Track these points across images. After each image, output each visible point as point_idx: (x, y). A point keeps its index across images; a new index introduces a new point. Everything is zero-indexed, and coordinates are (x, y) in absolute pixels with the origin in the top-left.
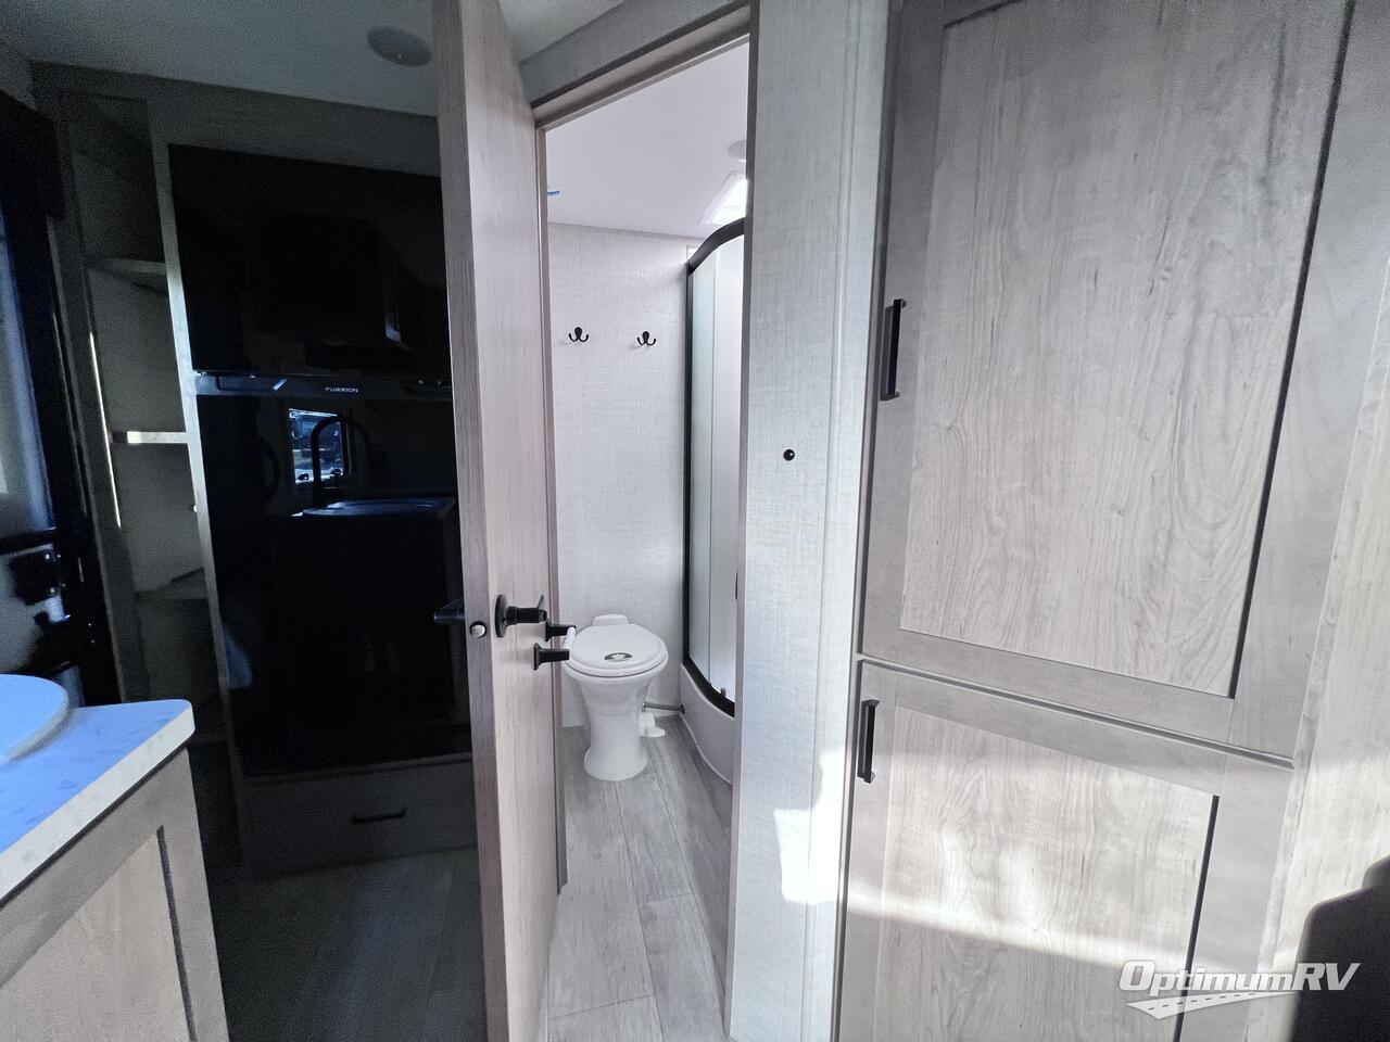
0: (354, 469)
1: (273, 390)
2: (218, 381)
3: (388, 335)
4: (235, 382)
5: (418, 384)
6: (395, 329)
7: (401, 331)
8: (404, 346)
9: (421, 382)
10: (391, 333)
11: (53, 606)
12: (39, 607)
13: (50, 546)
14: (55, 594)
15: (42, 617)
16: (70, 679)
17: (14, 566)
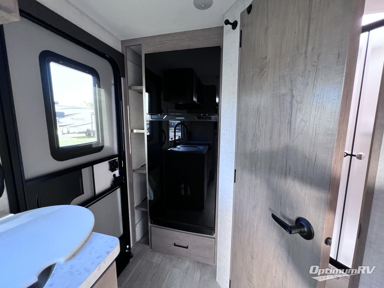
0: (184, 136)
1: (163, 119)
2: (151, 116)
3: (194, 100)
4: (155, 117)
5: (201, 115)
6: (196, 98)
7: (197, 99)
8: (197, 103)
9: (202, 115)
10: (195, 99)
11: (117, 173)
12: (114, 173)
13: (117, 158)
14: (117, 170)
15: (114, 175)
16: (118, 191)
17: (110, 163)
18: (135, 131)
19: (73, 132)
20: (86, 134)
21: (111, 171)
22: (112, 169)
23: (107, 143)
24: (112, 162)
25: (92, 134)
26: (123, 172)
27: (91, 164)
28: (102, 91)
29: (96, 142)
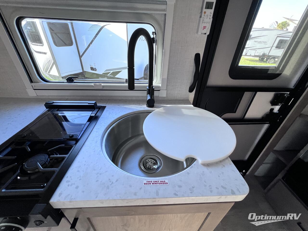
11: (276, 109)
12: (273, 107)
13: (288, 93)
14: (280, 105)
15: (272, 110)
16: (266, 126)
17: (276, 95)
19: (250, 55)
20: (260, 58)
21: (270, 104)
22: (274, 102)
23: (287, 72)
24: (279, 95)
25: (265, 59)
26: (284, 111)
27: (255, 90)
29: (275, 67)
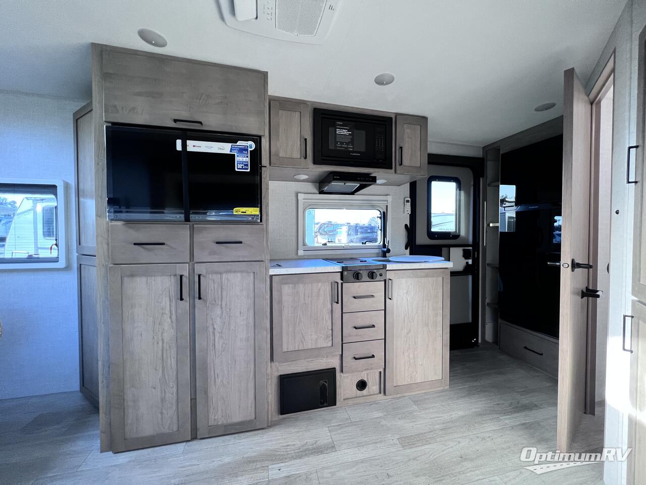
11: (470, 262)
12: (467, 260)
13: (471, 248)
14: (471, 259)
15: (467, 263)
16: (470, 277)
17: (464, 250)
18: (491, 225)
21: (464, 258)
22: (466, 257)
23: (463, 233)
24: (466, 250)
26: (476, 261)
27: (449, 246)
28: (462, 193)
29: (454, 231)
